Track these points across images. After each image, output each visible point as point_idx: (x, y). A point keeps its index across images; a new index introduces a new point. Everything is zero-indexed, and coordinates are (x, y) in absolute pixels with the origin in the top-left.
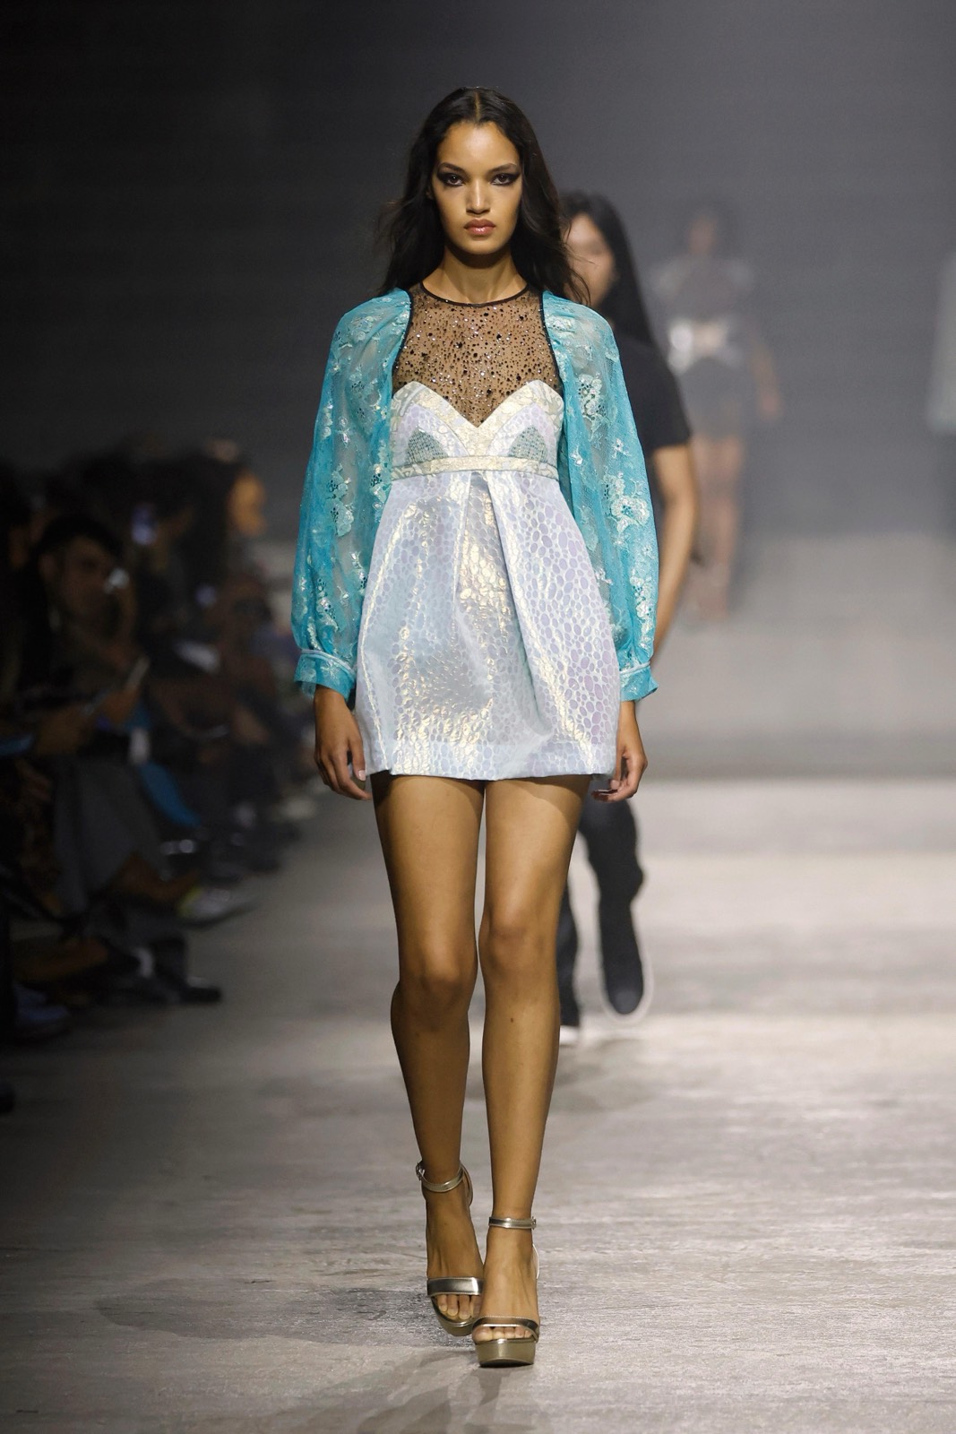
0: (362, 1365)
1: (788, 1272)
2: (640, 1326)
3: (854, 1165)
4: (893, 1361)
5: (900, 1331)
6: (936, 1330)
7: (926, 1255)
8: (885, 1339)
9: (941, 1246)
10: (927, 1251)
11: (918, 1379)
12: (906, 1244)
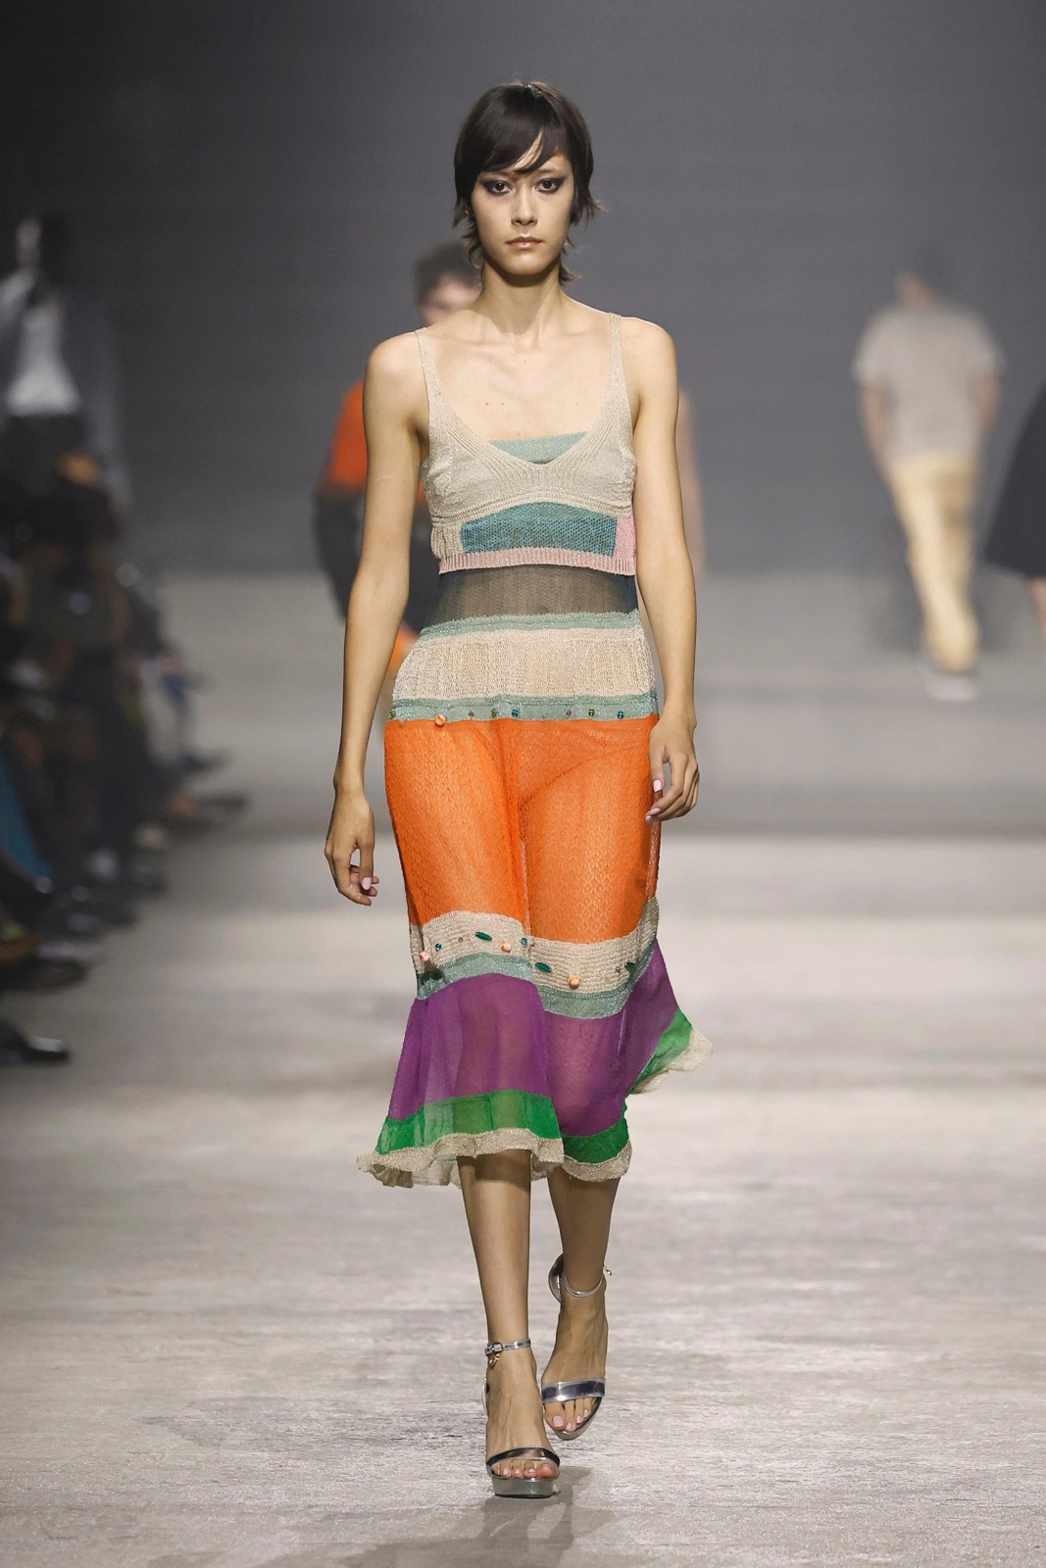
0: (161, 1459)
1: (629, 1366)
2: (465, 1422)
3: (716, 1252)
4: (729, 1463)
5: (740, 1431)
6: (779, 1431)
7: (781, 1350)
8: (723, 1438)
9: (797, 1340)
10: (781, 1346)
11: (753, 1483)
12: (759, 1338)
